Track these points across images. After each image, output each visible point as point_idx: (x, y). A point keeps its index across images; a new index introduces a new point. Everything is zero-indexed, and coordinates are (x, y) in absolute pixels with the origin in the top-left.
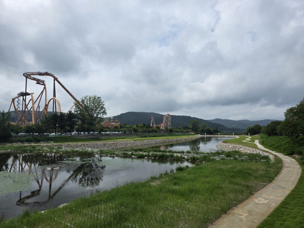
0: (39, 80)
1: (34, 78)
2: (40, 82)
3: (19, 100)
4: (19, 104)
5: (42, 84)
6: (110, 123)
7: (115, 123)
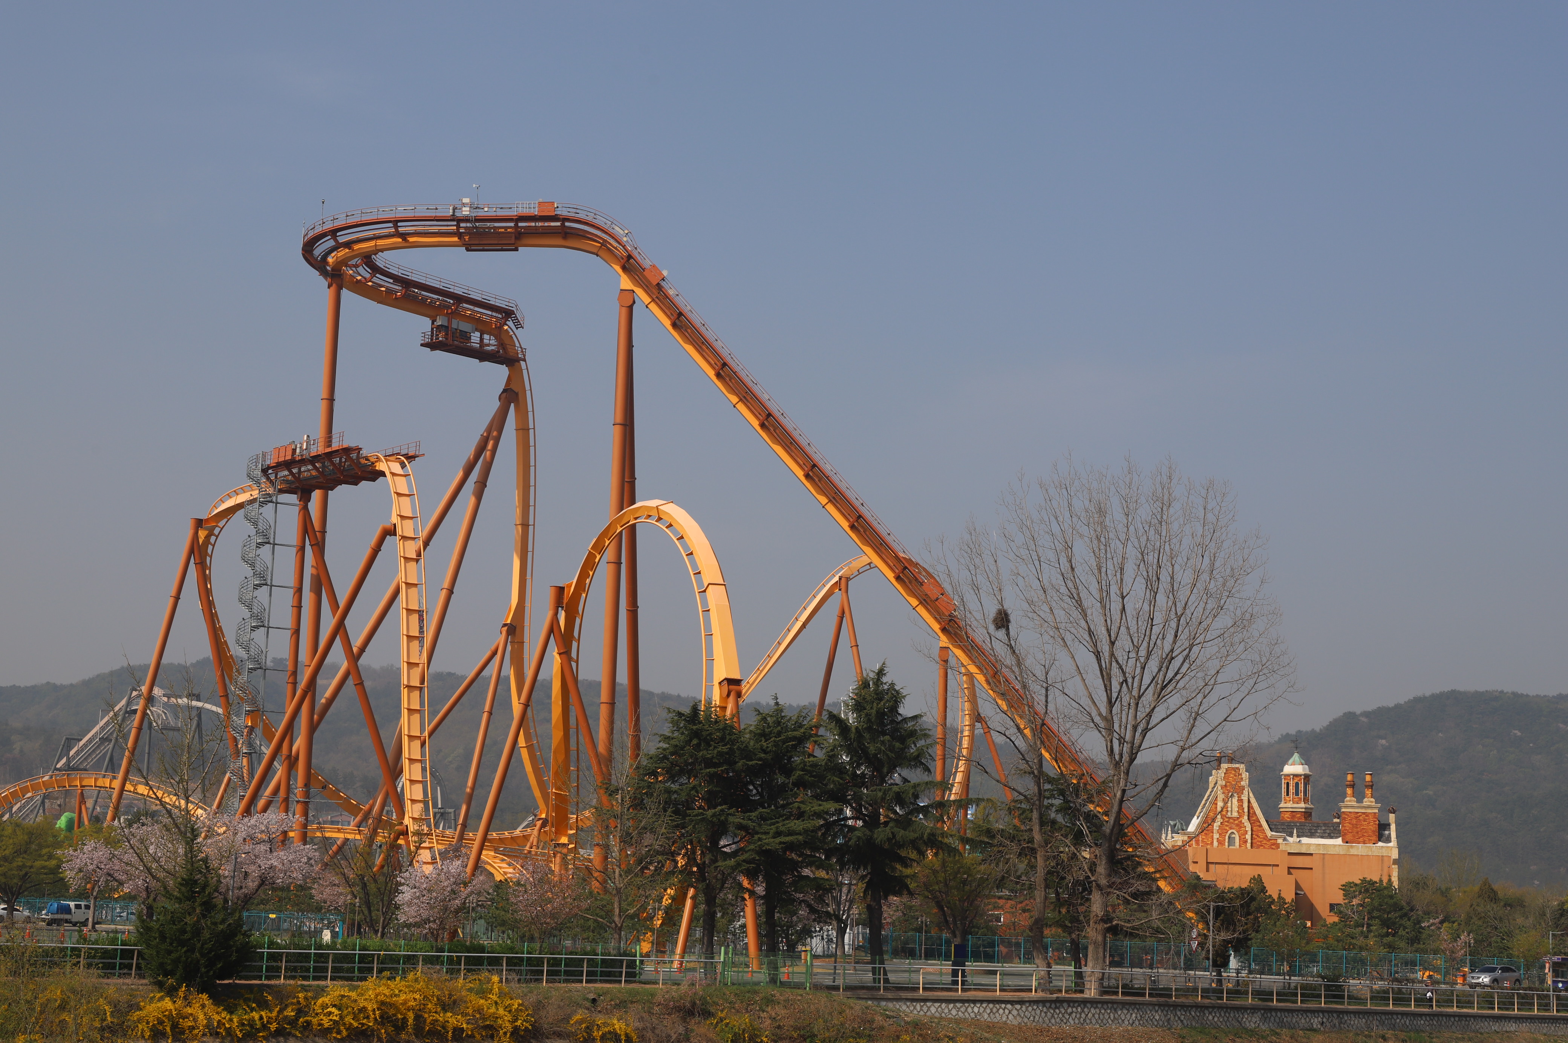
0: (459, 299)
1: (406, 283)
2: (464, 326)
3: (266, 539)
4: (263, 580)
5: (482, 355)
6: (1269, 833)
7: (1339, 841)
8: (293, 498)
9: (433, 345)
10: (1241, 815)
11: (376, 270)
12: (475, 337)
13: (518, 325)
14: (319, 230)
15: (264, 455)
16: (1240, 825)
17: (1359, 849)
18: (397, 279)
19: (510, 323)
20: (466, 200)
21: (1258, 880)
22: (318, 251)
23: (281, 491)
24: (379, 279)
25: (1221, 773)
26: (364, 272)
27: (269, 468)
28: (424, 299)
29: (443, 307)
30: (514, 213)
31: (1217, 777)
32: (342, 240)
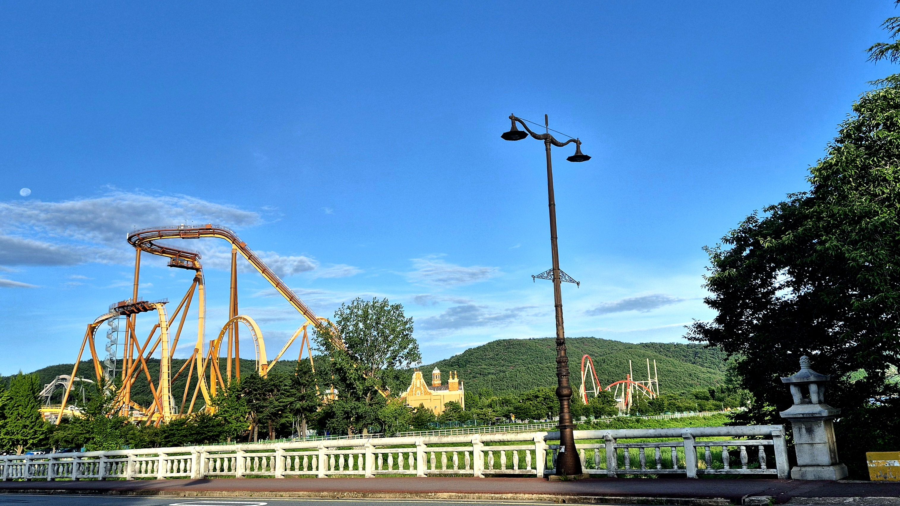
0: (181, 252)
2: (183, 260)
3: (115, 330)
5: (187, 268)
6: (428, 391)
7: (447, 392)
8: (125, 316)
9: (171, 266)
10: (421, 387)
12: (185, 262)
13: (199, 259)
15: (115, 305)
17: (453, 393)
18: (161, 248)
19: (196, 258)
21: (422, 404)
22: (133, 240)
23: (120, 315)
24: (155, 248)
27: (116, 308)
28: (168, 253)
29: (175, 254)
30: (198, 228)
31: (414, 376)
32: (141, 237)
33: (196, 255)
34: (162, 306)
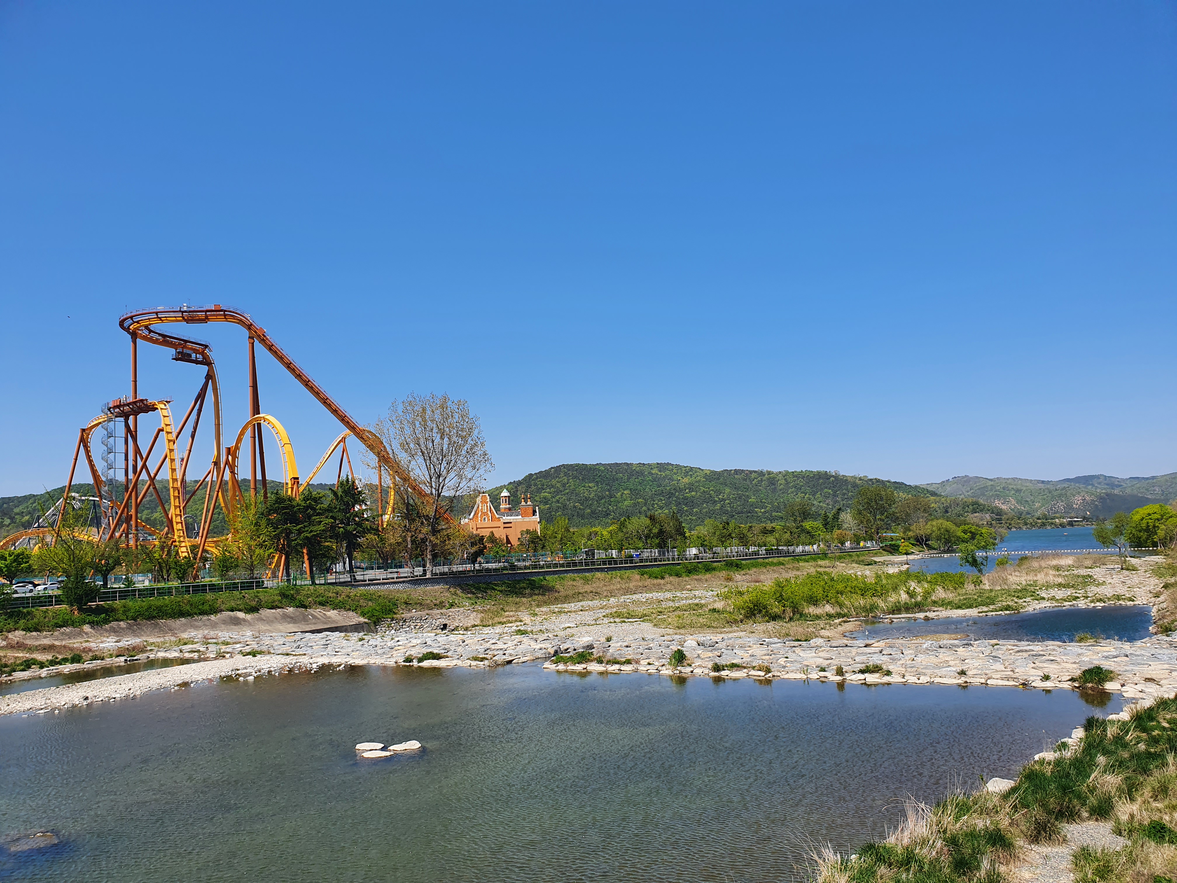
0: (186, 341)
1: (164, 336)
3: (111, 436)
4: (111, 451)
6: (497, 516)
7: (520, 517)
8: (122, 419)
9: (176, 359)
10: (487, 511)
11: (150, 331)
12: (193, 355)
13: (210, 350)
14: (125, 317)
15: (108, 404)
16: (487, 514)
17: (527, 519)
18: (159, 334)
19: (207, 350)
20: (185, 305)
21: (492, 533)
22: (126, 324)
23: (116, 417)
24: (152, 334)
25: (480, 497)
26: (146, 332)
27: (111, 408)
28: (172, 342)
29: (180, 344)
30: (205, 309)
31: (479, 500)
32: (135, 320)
33: (206, 346)
34: (165, 405)
